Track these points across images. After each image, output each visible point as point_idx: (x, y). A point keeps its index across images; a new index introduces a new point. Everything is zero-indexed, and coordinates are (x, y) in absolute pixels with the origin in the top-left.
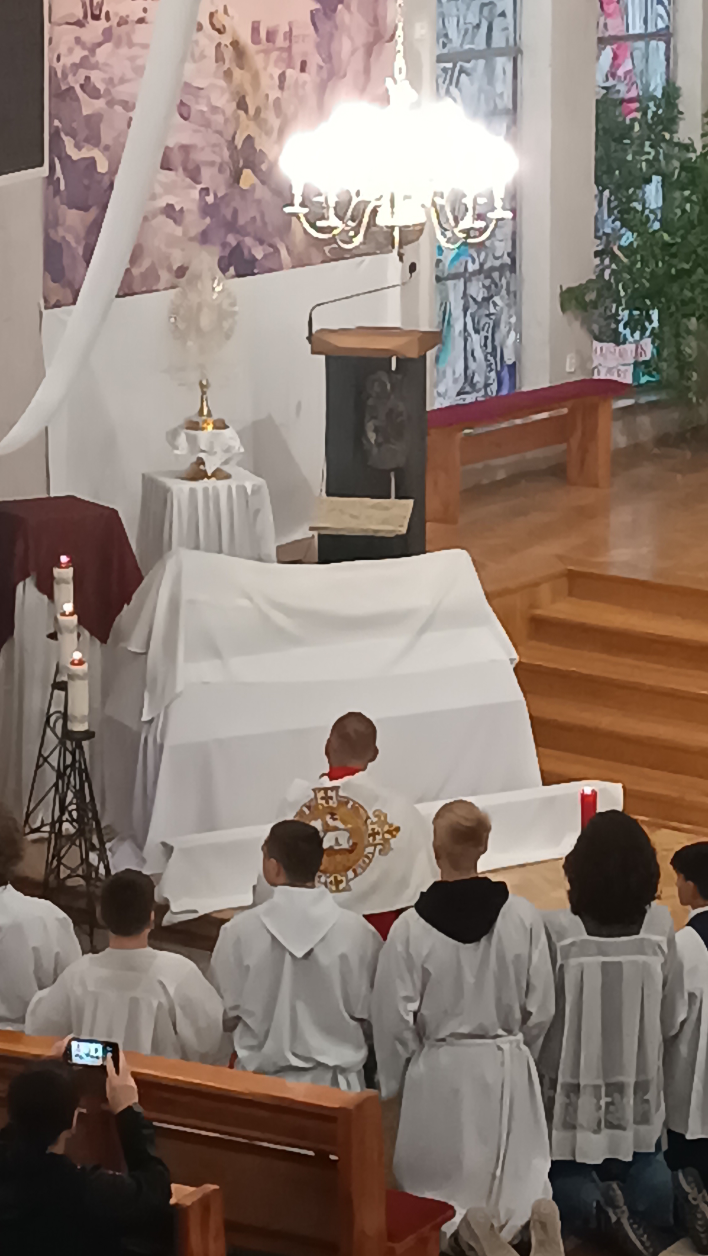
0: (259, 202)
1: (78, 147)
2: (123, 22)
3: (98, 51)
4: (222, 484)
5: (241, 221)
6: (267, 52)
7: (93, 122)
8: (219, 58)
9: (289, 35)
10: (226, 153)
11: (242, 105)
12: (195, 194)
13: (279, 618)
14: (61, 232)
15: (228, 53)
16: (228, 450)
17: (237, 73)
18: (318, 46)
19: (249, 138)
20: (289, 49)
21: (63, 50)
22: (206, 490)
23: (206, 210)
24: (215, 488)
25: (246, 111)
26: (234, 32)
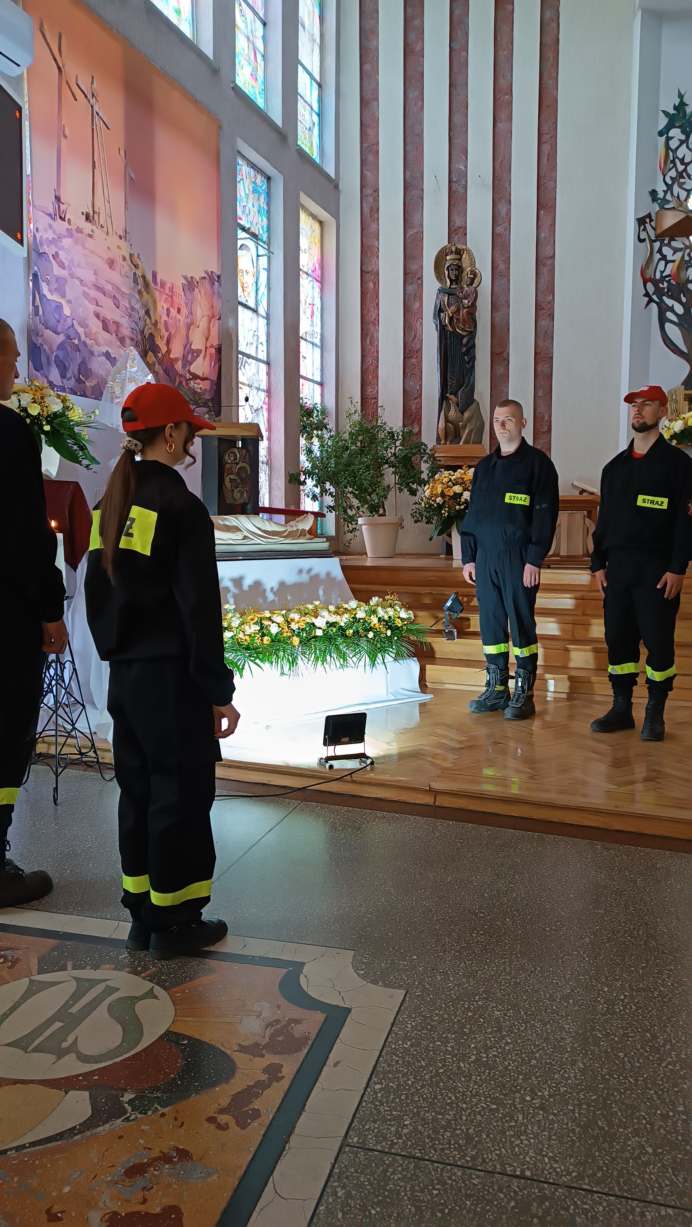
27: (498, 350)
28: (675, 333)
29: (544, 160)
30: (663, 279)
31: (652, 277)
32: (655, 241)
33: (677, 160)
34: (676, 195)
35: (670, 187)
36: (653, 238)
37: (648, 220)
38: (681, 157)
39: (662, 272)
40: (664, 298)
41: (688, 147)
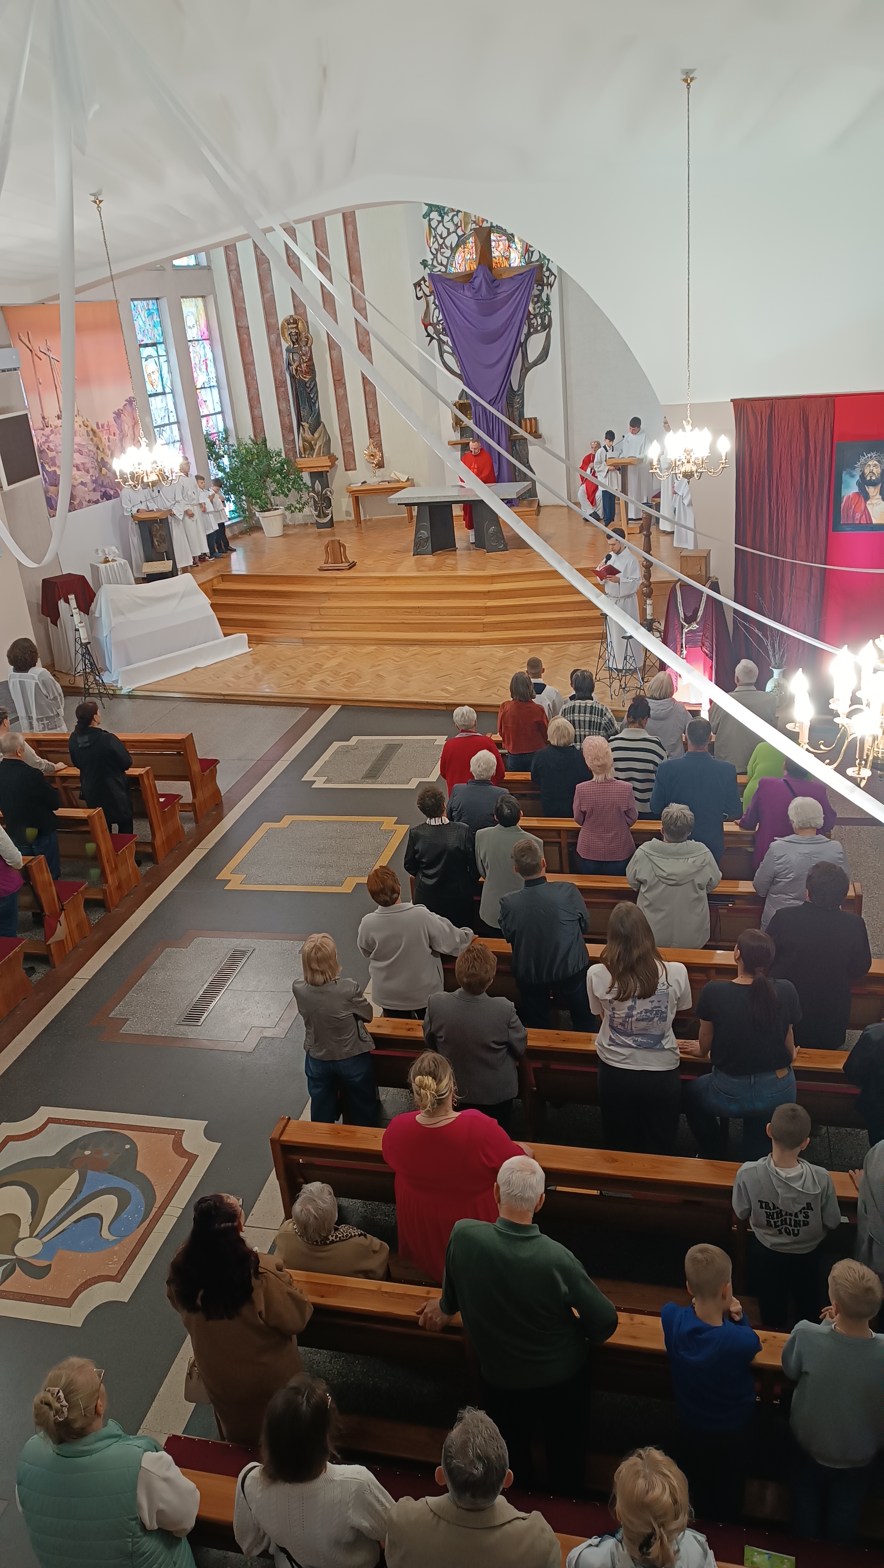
0: (109, 477)
1: (50, 467)
2: (56, 427)
3: (50, 437)
4: (114, 563)
5: (105, 484)
6: (102, 431)
7: (53, 459)
8: (88, 435)
9: (108, 425)
10: (96, 464)
11: (98, 448)
12: (89, 477)
13: (139, 601)
14: (50, 494)
15: (91, 433)
16: (114, 553)
17: (94, 438)
18: (117, 428)
19: (102, 458)
20: (109, 430)
21: (39, 438)
22: (110, 566)
23: (94, 482)
24: (112, 565)
25: (100, 450)
26: (91, 426)
27: (338, 378)
28: (451, 360)
29: (350, 237)
30: (438, 322)
31: (431, 322)
32: (430, 296)
33: (437, 235)
34: (440, 262)
35: (435, 256)
36: (428, 294)
37: (422, 282)
38: (440, 234)
39: (437, 318)
40: (441, 335)
41: (443, 225)
